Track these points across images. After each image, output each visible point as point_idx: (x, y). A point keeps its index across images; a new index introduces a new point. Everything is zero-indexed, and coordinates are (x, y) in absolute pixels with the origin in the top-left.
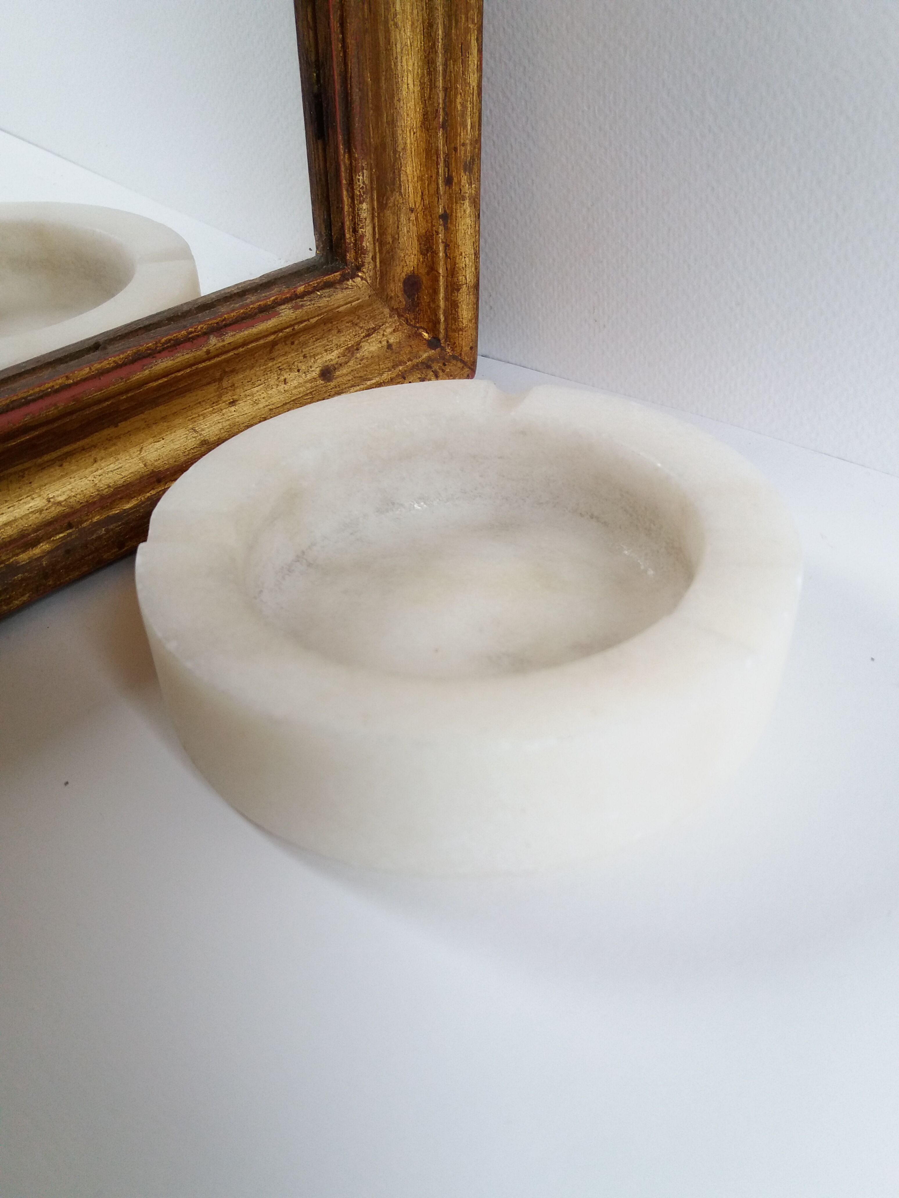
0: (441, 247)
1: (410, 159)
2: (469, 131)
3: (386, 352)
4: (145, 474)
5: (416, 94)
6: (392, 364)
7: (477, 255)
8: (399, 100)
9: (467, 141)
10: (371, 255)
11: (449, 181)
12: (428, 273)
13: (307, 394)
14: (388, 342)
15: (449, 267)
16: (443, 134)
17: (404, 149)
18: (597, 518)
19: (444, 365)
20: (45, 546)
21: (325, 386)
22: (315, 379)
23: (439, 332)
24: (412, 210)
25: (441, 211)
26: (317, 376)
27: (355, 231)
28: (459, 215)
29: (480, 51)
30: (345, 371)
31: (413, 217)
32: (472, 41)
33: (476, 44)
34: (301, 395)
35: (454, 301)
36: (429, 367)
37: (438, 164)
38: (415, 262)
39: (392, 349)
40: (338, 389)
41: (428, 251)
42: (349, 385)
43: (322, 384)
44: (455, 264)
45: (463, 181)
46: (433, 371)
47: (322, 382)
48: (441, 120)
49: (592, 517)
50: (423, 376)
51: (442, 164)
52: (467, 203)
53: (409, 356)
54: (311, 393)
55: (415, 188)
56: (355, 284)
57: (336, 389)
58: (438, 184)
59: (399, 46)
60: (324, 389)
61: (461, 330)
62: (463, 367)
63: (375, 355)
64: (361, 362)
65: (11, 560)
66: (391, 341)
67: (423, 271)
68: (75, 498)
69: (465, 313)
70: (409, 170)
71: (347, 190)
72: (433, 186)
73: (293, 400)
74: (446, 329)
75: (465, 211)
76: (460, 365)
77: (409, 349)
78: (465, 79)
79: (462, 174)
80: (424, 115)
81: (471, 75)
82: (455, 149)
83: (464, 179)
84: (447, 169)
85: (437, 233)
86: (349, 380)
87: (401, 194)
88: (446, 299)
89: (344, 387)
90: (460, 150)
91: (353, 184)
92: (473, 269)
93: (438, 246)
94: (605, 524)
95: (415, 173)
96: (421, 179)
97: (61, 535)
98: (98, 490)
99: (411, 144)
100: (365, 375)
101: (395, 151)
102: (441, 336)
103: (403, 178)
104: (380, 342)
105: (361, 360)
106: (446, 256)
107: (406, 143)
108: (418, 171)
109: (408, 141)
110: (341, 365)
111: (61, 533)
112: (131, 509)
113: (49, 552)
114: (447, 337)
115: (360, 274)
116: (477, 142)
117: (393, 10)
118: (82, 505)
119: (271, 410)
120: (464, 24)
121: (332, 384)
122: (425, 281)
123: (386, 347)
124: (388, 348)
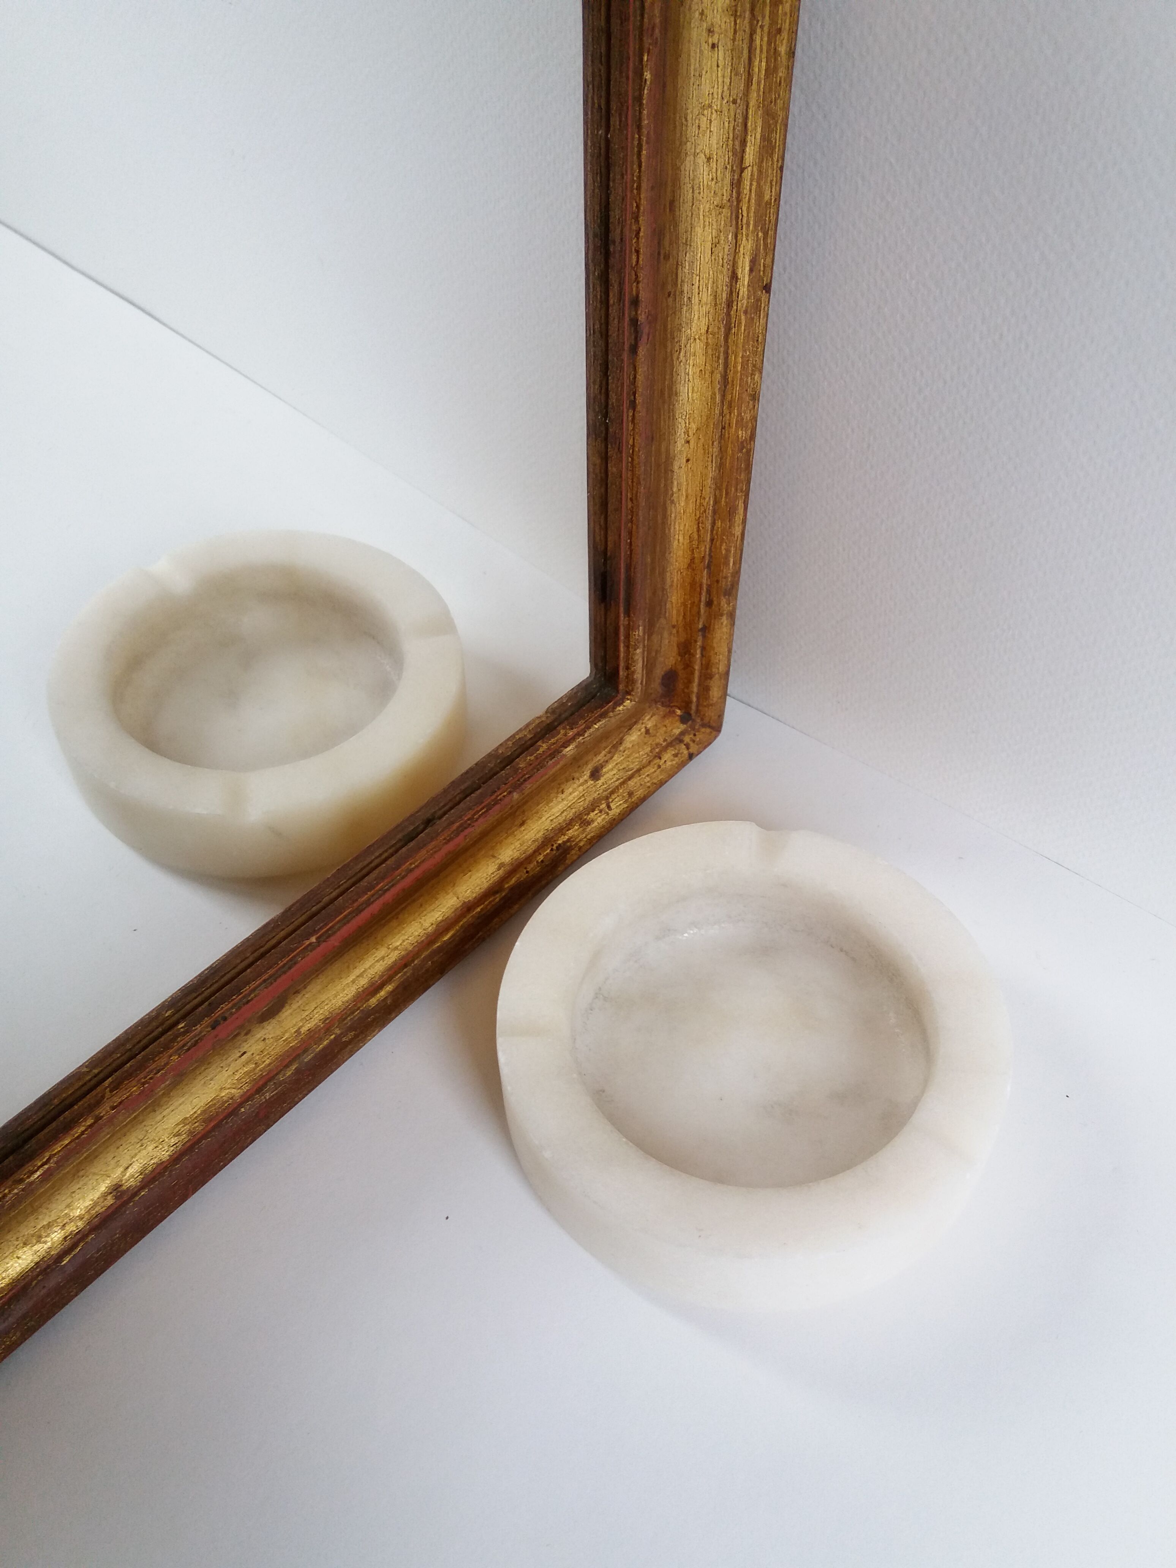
0: (699, 651)
1: (676, 591)
2: (731, 567)
3: (645, 737)
4: (458, 906)
5: (685, 546)
6: (650, 749)
7: (730, 651)
8: (670, 553)
9: (729, 575)
10: (640, 681)
11: (709, 604)
12: (684, 669)
13: (580, 798)
14: (646, 728)
15: (704, 662)
16: (707, 572)
17: (671, 586)
18: (847, 953)
19: (695, 735)
20: (389, 988)
21: (595, 786)
22: (586, 781)
23: (691, 708)
24: (674, 627)
25: (700, 626)
26: (588, 778)
27: (627, 668)
28: (716, 627)
29: (746, 509)
30: (610, 766)
31: (674, 631)
32: (740, 504)
33: (743, 505)
34: (576, 799)
35: (707, 686)
36: (681, 741)
37: (700, 594)
38: (674, 662)
39: (649, 733)
40: (605, 786)
41: (685, 654)
42: (615, 779)
43: (592, 784)
44: (710, 661)
45: (722, 603)
46: (685, 745)
47: (592, 782)
48: (707, 561)
49: (841, 950)
50: (676, 751)
51: (704, 594)
52: (724, 618)
53: (664, 737)
54: (583, 795)
55: (678, 611)
56: (625, 708)
57: (604, 787)
58: (700, 608)
59: (673, 515)
60: (594, 788)
61: (712, 705)
62: (711, 732)
63: (636, 743)
64: (624, 754)
65: (364, 1006)
66: (648, 726)
67: (680, 667)
68: (408, 941)
69: (715, 693)
70: (674, 599)
71: (624, 642)
72: (695, 609)
73: (569, 807)
74: (697, 706)
75: (722, 624)
76: (708, 730)
77: (665, 728)
78: (731, 532)
79: (722, 598)
80: (691, 560)
81: (737, 528)
82: (718, 581)
83: (723, 601)
84: (708, 596)
85: (696, 641)
86: (614, 775)
87: (665, 618)
88: (699, 685)
89: (610, 782)
90: (722, 582)
91: (629, 637)
92: (726, 662)
93: (696, 651)
94: (854, 959)
95: (679, 601)
96: (684, 604)
97: (400, 975)
98: (424, 930)
99: (678, 580)
100: (628, 766)
101: (663, 589)
102: (693, 712)
103: (668, 605)
104: (640, 730)
105: (624, 751)
106: (702, 656)
107: (673, 581)
108: (682, 599)
109: (675, 580)
110: (607, 761)
111: (400, 973)
112: (450, 939)
113: (392, 992)
114: (698, 711)
115: (629, 697)
116: (737, 573)
117: (670, 493)
118: (414, 945)
119: (551, 820)
120: (734, 493)
121: (600, 782)
122: (682, 674)
123: (644, 733)
124: (646, 734)
